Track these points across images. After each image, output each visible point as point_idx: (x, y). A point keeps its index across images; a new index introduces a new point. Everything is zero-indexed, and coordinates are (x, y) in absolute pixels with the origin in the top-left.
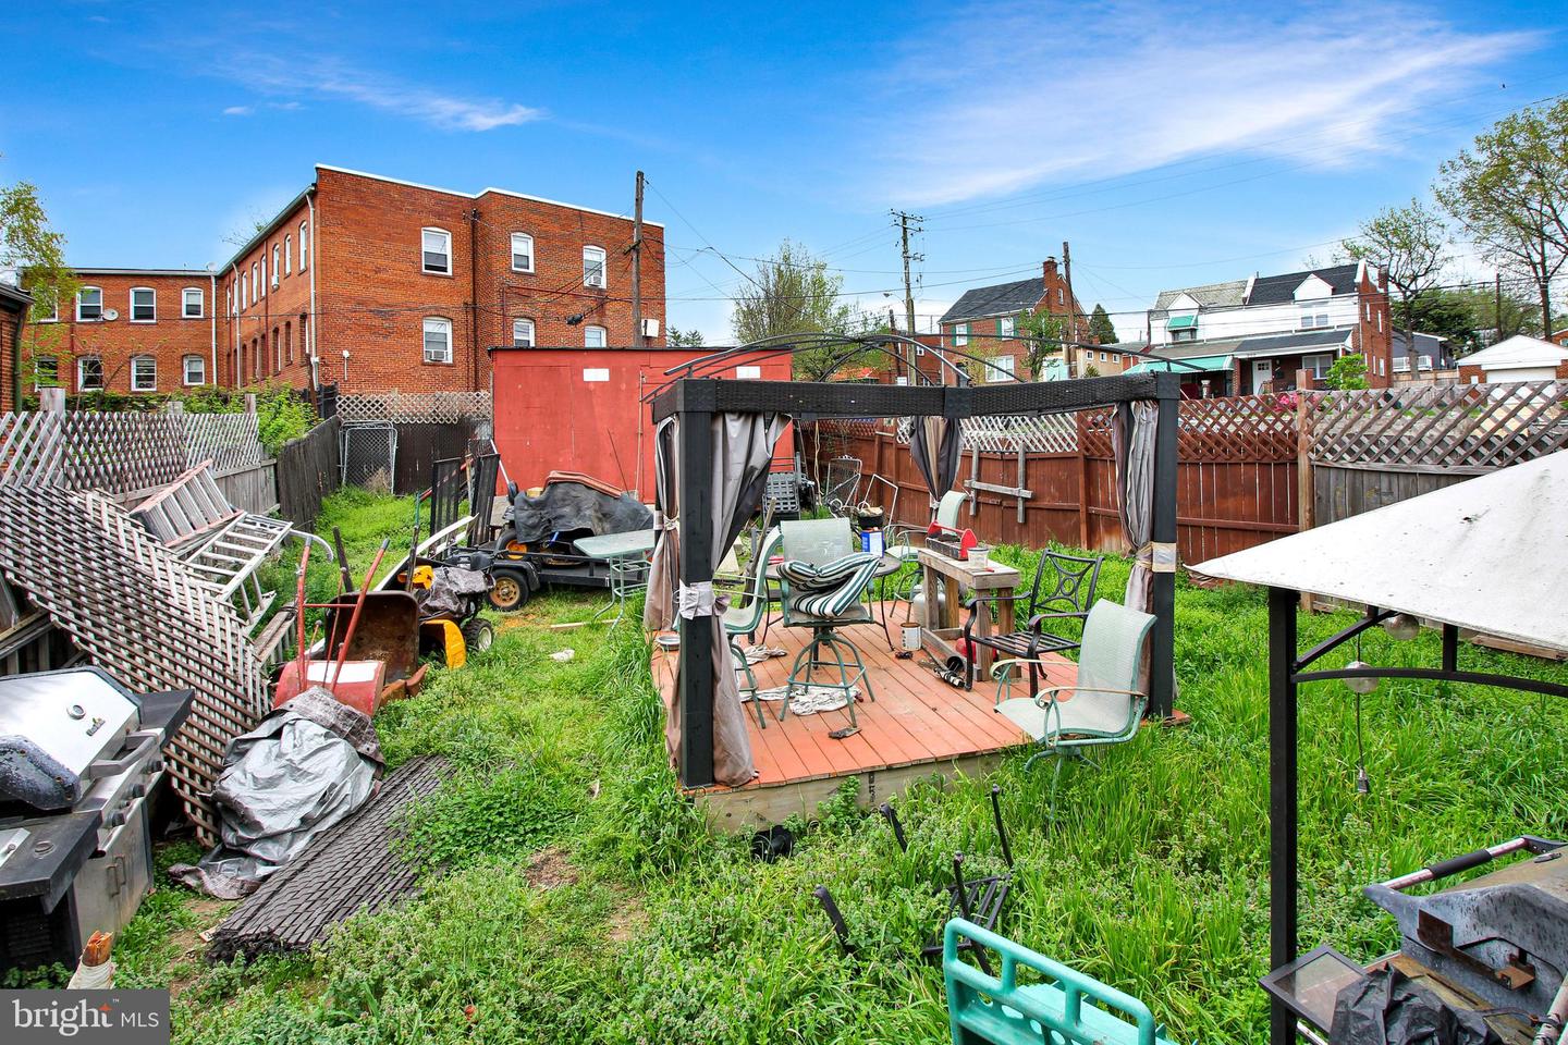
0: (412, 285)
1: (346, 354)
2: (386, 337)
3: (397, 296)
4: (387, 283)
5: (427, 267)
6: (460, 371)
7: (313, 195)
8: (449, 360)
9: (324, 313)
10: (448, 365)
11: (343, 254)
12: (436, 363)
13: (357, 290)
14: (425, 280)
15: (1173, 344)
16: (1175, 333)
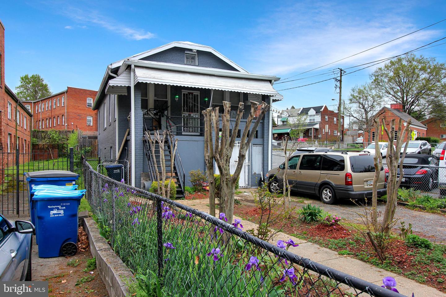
0: (85, 110)
1: (72, 123)
2: (80, 120)
3: (82, 112)
4: (80, 109)
5: (88, 106)
6: (94, 127)
7: (66, 92)
8: (92, 125)
9: (68, 115)
10: (92, 126)
11: (72, 104)
12: (89, 126)
13: (75, 111)
14: (87, 109)
15: (283, 125)
16: (283, 122)
